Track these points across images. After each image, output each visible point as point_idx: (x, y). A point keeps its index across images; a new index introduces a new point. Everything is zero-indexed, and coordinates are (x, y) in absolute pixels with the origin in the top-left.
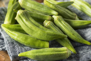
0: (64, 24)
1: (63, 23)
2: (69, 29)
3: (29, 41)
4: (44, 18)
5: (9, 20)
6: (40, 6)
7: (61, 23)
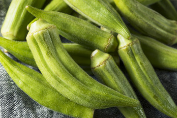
0: (140, 66)
1: (139, 63)
2: (149, 81)
3: (47, 100)
4: (95, 42)
5: (14, 26)
6: (93, 5)
7: (134, 60)
